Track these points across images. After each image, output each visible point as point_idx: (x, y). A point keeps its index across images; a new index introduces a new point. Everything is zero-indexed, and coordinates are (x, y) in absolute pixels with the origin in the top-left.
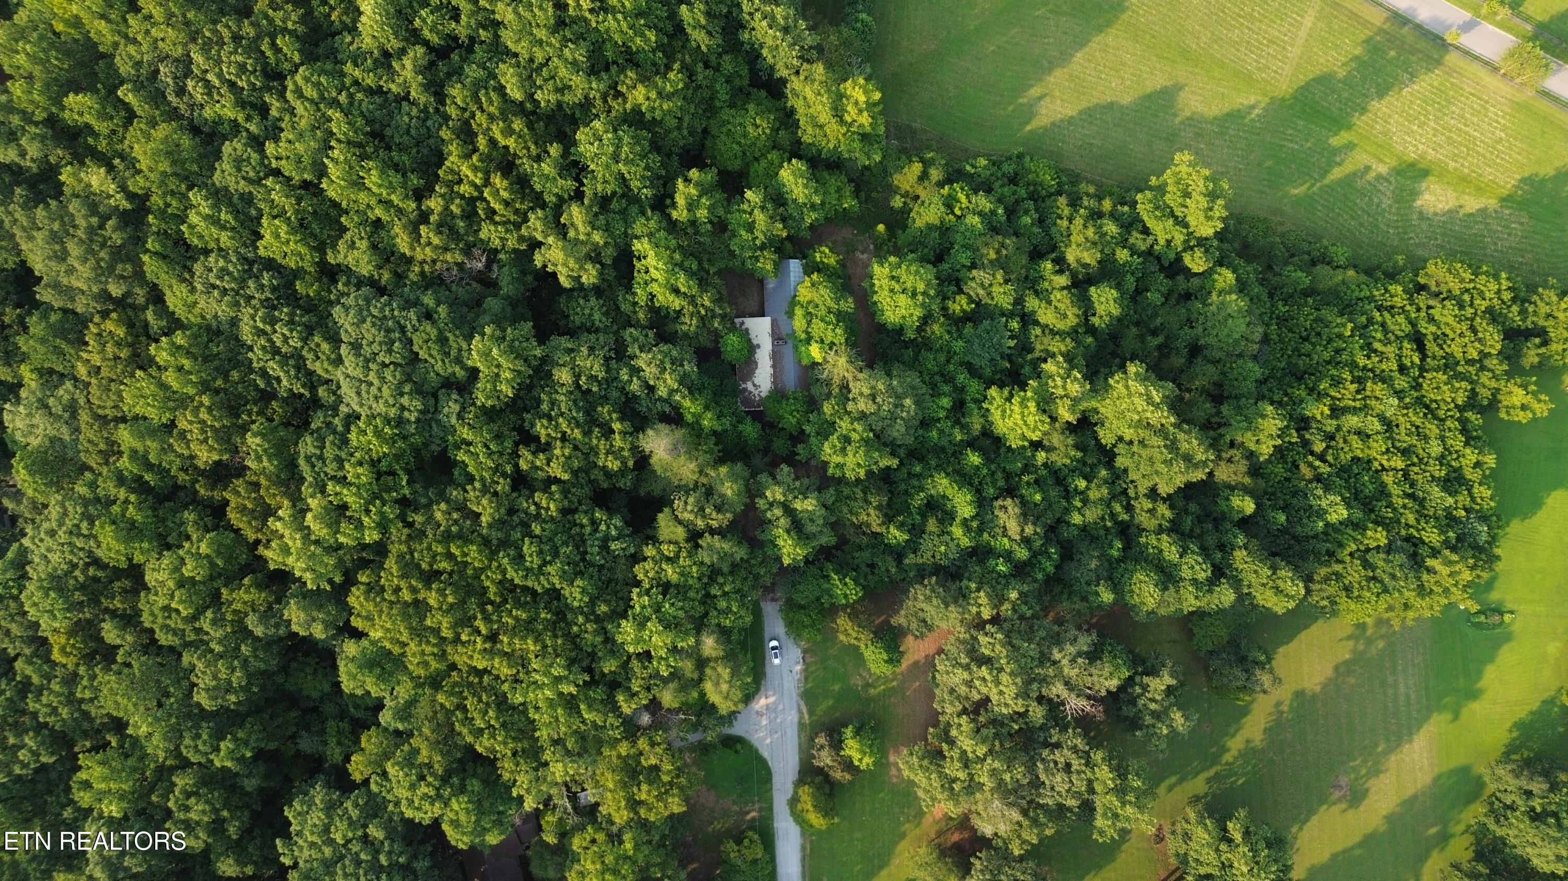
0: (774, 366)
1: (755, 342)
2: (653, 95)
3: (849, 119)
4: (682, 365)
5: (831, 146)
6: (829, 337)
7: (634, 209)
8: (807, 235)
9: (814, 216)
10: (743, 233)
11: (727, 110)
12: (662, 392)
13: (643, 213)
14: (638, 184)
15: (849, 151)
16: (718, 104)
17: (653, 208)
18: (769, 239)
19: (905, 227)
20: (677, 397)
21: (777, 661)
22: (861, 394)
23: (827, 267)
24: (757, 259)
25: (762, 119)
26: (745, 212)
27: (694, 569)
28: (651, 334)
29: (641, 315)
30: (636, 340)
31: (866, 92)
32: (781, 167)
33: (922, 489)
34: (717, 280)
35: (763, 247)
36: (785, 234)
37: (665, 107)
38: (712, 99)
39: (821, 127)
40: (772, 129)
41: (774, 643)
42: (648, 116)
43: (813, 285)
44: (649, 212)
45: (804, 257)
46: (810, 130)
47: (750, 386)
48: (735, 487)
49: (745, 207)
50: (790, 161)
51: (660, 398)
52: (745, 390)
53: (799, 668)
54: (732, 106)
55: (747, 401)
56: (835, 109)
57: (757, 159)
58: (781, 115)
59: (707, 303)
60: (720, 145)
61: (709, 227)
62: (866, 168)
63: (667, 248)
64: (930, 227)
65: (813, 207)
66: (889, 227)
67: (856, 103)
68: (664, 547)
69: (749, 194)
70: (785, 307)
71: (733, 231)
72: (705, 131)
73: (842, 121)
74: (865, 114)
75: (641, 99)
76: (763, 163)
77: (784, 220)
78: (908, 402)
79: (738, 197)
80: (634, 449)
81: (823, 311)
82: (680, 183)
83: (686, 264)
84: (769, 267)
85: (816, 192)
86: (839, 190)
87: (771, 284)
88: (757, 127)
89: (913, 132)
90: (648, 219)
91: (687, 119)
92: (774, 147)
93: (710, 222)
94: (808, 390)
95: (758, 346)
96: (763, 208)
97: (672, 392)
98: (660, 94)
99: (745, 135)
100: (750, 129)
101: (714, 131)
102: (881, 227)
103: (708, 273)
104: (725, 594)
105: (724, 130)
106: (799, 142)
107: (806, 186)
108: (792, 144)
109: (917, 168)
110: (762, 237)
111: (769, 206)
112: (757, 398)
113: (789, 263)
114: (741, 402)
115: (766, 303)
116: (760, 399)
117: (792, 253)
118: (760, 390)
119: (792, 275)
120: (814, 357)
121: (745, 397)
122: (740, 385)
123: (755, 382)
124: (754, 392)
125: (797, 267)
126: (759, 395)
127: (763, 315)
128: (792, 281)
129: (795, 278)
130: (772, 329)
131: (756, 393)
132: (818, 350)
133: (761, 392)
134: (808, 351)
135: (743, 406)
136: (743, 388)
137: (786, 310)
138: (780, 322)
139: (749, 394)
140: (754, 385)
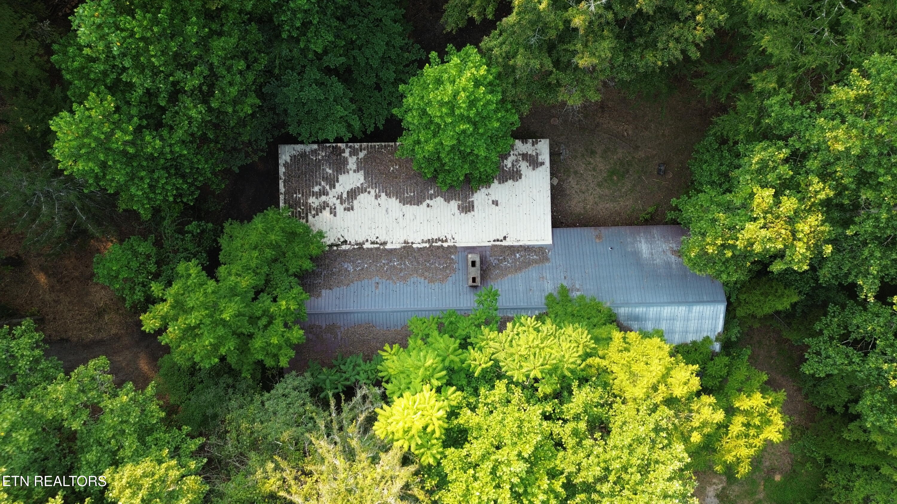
0: (407, 250)
1: (480, 197)
45: (730, 348)
47: (351, 179)
52: (341, 167)
55: (306, 173)
70: (584, 288)
95: (467, 207)
112: (313, 201)
113: (714, 301)
114: (303, 155)
115: (589, 232)
116: (308, 208)
117: (740, 312)
118: (340, 209)
119: (667, 311)
120: (399, 404)
121: (318, 164)
122: (354, 153)
123: (362, 198)
124: (333, 193)
125: (693, 325)
126: (324, 206)
127: (556, 223)
128: (652, 311)
129: (658, 319)
130: (512, 249)
131: (331, 199)
132: (419, 425)
133: (333, 212)
134: (426, 380)
135: (293, 158)
136: (345, 162)
137: (564, 292)
138: (533, 272)
139: (325, 179)
140: (353, 194)
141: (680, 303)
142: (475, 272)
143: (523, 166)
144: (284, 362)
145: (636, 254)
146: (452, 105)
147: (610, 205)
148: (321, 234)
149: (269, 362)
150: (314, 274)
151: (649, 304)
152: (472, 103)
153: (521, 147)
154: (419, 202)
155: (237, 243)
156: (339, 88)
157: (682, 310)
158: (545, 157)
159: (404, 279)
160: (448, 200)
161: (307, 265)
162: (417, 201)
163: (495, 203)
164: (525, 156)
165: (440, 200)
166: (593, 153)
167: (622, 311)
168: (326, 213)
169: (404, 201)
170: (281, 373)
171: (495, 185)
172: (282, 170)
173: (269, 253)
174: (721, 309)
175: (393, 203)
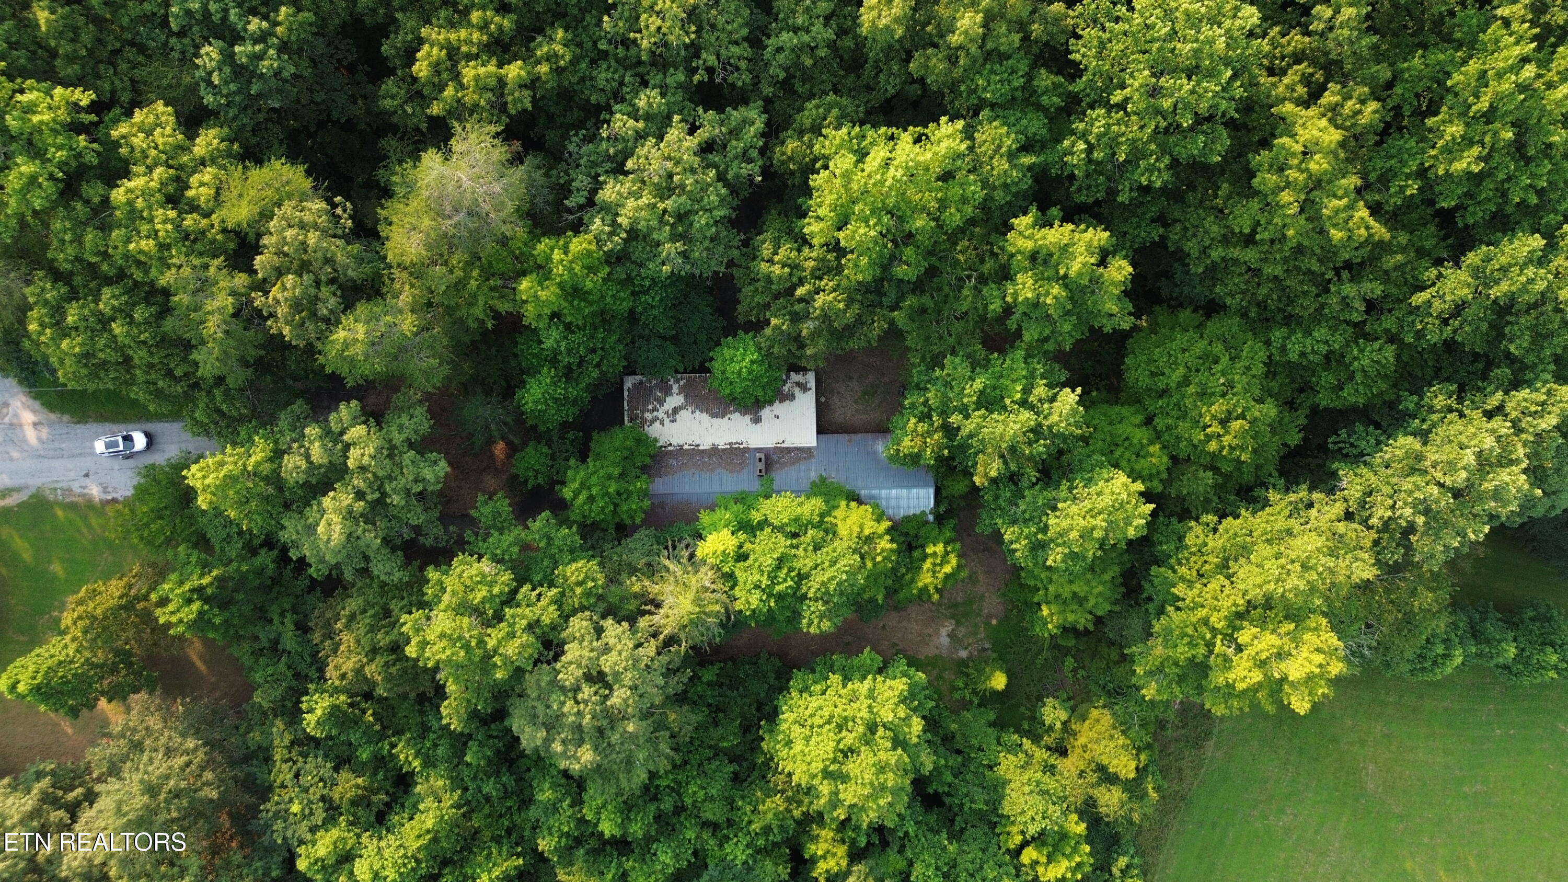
0: (714, 450)
1: (766, 413)
2: (1319, 164)
3: (1243, 637)
4: (674, 238)
5: (1179, 590)
6: (746, 576)
7: (1036, 125)
8: (983, 528)
9: (1020, 548)
10: (978, 384)
11: (1262, 355)
12: (609, 192)
13: (1025, 148)
14: (1098, 128)
15: (1168, 631)
16: (1277, 334)
17: (1040, 175)
18: (964, 447)
19: (1000, 725)
20: (597, 224)
21: (100, 446)
22: (607, 649)
23: (914, 568)
24: (925, 417)
25: (1244, 433)
26: (1027, 391)
27: (147, 245)
28: (753, 170)
29: (791, 145)
30: (735, 133)
31: (1310, 679)
32: (1134, 476)
33: (429, 763)
34: (878, 327)
35: (950, 431)
36: (977, 480)
37: (1286, 197)
38: (1289, 320)
39: (1223, 567)
40: (1214, 456)
41: (140, 441)
42: (1263, 157)
43: (869, 539)
44: (1028, 160)
45: (940, 519)
46: (1215, 543)
47: (674, 400)
48: (358, 350)
49: (1041, 390)
50: (1147, 496)
51: (597, 185)
52: (667, 391)
53: (95, 492)
54: (1271, 368)
55: (643, 395)
56: (1268, 603)
57: (1149, 421)
58: (1248, 477)
59: (820, 300)
60: (1181, 339)
61: (995, 306)
62: (1126, 659)
63: (943, 204)
64: (996, 790)
65: (1039, 547)
66: (997, 695)
67: (1280, 655)
68: (208, 174)
69: (1069, 398)
70: (836, 476)
71: (986, 364)
72: (1213, 308)
73: (1239, 617)
74: (1257, 676)
75: (1306, 134)
76: (1141, 435)
77: (1013, 478)
78: (586, 756)
79: (1064, 376)
80: (460, 111)
81: (805, 562)
82: (1099, 236)
83: (909, 252)
84: (907, 444)
85: (1073, 556)
86: (1080, 600)
87: (882, 448)
88: (1224, 423)
89: (1198, 742)
90: (1012, 156)
91: (1250, 255)
92: (1174, 459)
93: (1008, 311)
94: (646, 523)
95: (757, 420)
96: (1037, 431)
97: (612, 211)
98: (1317, 184)
99: (1204, 395)
100: (1219, 407)
101: (1214, 326)
102: (999, 681)
103: (895, 307)
104: (104, 322)
105: (1218, 348)
106: (1186, 514)
107: (1086, 534)
108: (1181, 499)
109: (1125, 766)
110: (969, 426)
111: (1040, 448)
112: (648, 416)
113: (925, 486)
114: (641, 383)
115: (842, 437)
116: (644, 421)
117: (944, 493)
118: (667, 421)
119: (894, 492)
120: (710, 538)
121: (651, 389)
122: (676, 381)
123: (682, 413)
124: (662, 410)
125: (912, 503)
126: (656, 419)
127: (820, 431)
128: (884, 493)
129: (888, 499)
130: (789, 450)
131: (661, 414)
132: (721, 548)
133: (662, 423)
134: (726, 526)
135: (634, 385)
136: (671, 387)
137: (823, 480)
138: (802, 466)
139: (657, 400)
140: (676, 410)
141: (902, 487)
142: (761, 466)
143: (797, 391)
144: (638, 521)
145: (875, 453)
146: (739, 373)
147: (864, 417)
148: (656, 440)
149: (628, 522)
150: (651, 468)
151: (880, 488)
152: (750, 373)
153: (794, 377)
154: (722, 416)
155: (606, 446)
156: (671, 348)
157: (904, 492)
158: (812, 384)
159: (713, 470)
160: (743, 415)
161: (648, 461)
162: (721, 415)
163: (777, 417)
164: (798, 384)
165: (737, 414)
166: (851, 378)
167: (863, 493)
168: (657, 424)
169: (713, 415)
170: (635, 528)
171: (777, 404)
172: (626, 393)
173: (626, 453)
174: (931, 491)
175: (705, 417)
